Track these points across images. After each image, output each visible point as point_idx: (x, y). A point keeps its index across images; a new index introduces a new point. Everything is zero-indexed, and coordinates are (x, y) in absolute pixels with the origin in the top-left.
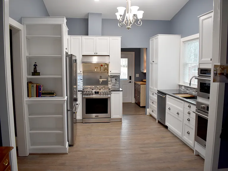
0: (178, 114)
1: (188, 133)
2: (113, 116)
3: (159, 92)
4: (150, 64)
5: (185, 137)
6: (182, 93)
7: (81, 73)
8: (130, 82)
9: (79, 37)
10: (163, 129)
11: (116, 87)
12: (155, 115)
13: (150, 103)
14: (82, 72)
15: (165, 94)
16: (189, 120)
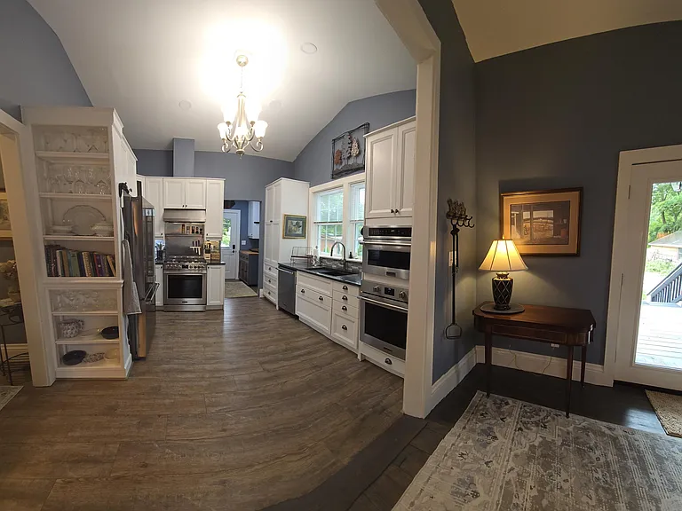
0: (321, 299)
1: (345, 328)
2: (210, 302)
3: (282, 266)
4: (266, 226)
5: (336, 334)
7: (162, 236)
8: (234, 252)
9: (160, 179)
10: (291, 320)
11: (216, 258)
12: (274, 299)
13: (265, 281)
14: (164, 235)
15: (295, 270)
16: (346, 309)
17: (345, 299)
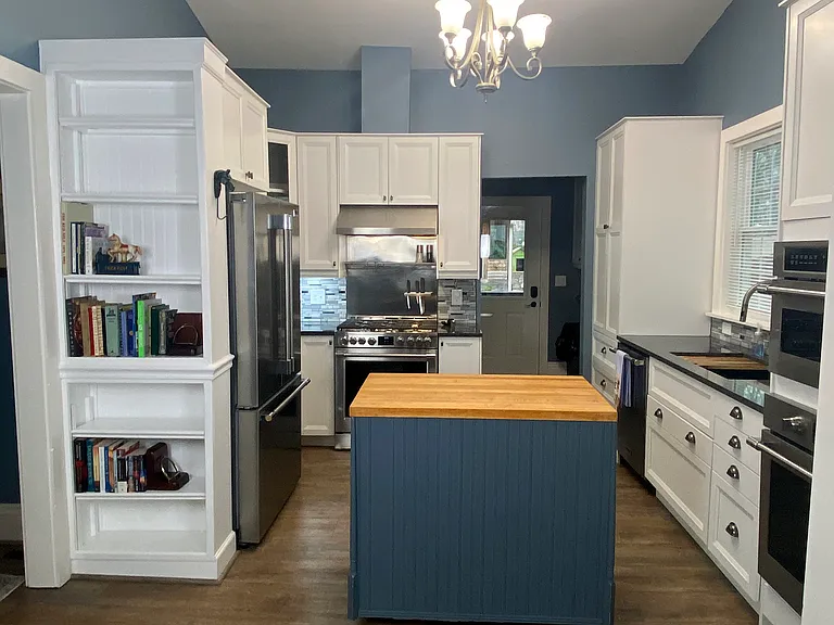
0: (691, 439)
1: (732, 530)
3: (624, 344)
4: (597, 238)
5: (717, 545)
6: (724, 351)
7: (336, 268)
8: (534, 305)
10: (635, 491)
11: (467, 321)
14: (339, 267)
15: (645, 355)
16: (736, 475)
17: (734, 443)
